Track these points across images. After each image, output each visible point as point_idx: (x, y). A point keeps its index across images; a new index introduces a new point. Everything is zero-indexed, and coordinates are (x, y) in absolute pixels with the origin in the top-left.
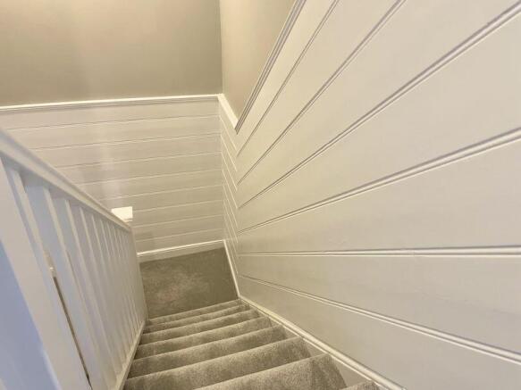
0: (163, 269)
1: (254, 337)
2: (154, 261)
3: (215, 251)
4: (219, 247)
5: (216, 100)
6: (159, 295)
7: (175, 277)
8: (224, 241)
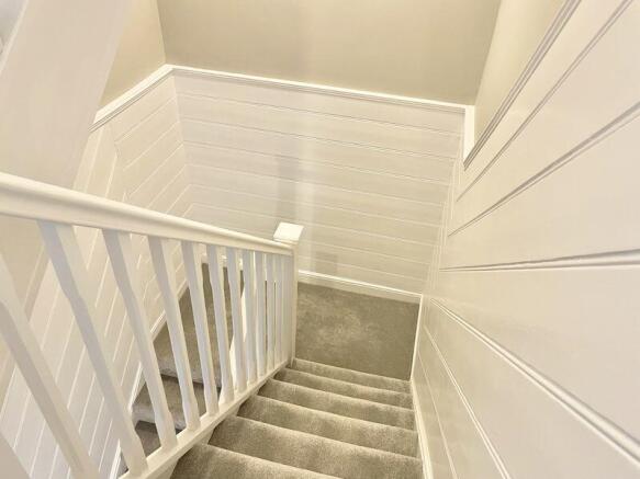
0: (337, 302)
1: (377, 458)
2: (331, 289)
3: (406, 305)
4: (414, 301)
5: (462, 113)
6: (321, 332)
7: (346, 318)
8: (422, 296)
